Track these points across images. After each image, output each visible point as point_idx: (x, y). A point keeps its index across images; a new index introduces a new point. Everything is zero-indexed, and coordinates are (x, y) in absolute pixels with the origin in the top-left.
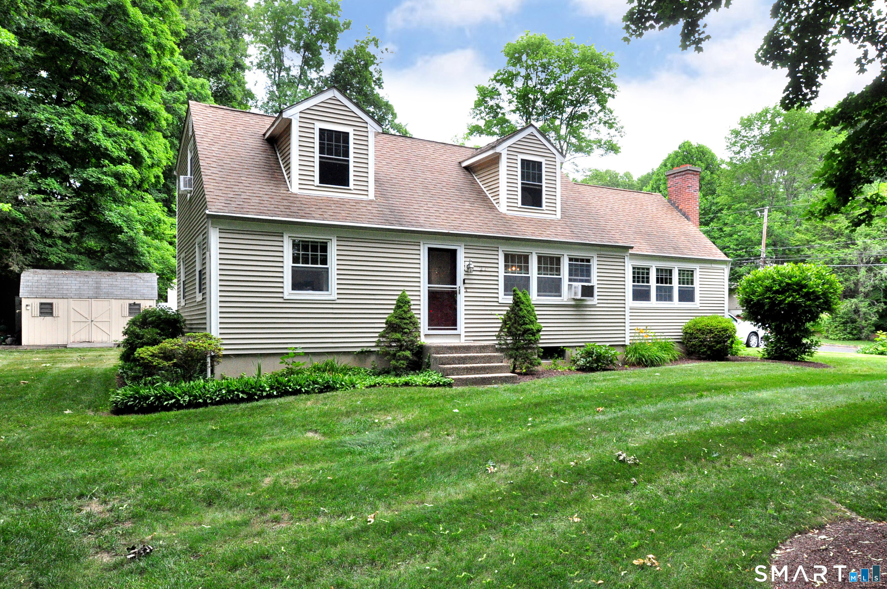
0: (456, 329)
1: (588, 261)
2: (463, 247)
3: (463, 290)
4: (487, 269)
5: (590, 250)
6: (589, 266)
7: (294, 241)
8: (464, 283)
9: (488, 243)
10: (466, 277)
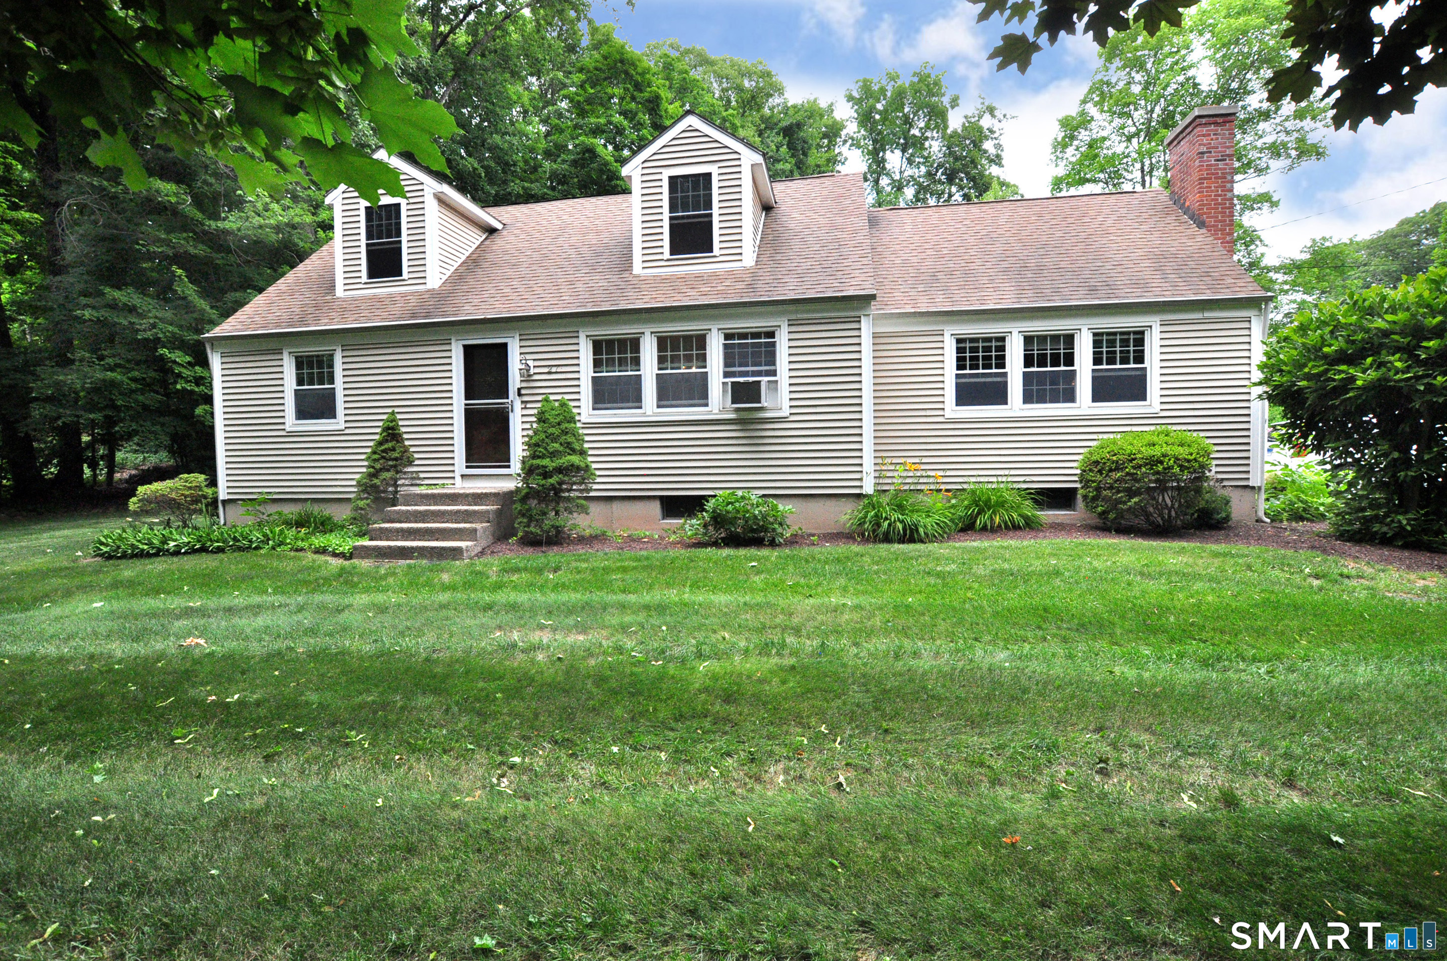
0: (509, 467)
1: (771, 335)
2: (517, 338)
3: (518, 405)
4: (559, 369)
5: (772, 315)
6: (773, 344)
7: (296, 358)
8: (520, 395)
9: (560, 326)
10: (524, 385)
